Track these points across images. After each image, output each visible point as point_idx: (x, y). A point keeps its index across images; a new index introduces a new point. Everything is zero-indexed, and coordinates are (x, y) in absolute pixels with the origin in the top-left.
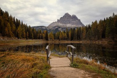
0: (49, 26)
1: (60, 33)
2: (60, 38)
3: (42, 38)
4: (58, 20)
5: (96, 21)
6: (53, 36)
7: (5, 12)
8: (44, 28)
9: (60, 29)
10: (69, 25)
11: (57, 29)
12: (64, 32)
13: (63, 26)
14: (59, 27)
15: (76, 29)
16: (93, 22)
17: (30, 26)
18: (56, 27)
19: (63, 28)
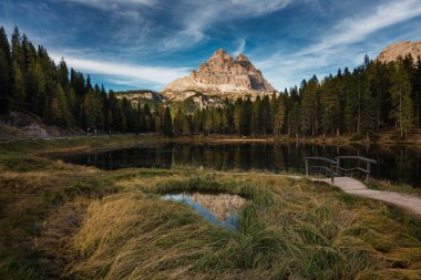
0: (166, 90)
2: (207, 128)
3: (153, 129)
5: (315, 77)
8: (149, 96)
9: (197, 100)
10: (225, 88)
13: (210, 90)
14: (198, 94)
16: (304, 81)
18: (188, 95)
19: (208, 97)
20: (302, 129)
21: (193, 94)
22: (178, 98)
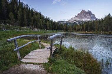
0: (69, 21)
1: (77, 26)
2: (76, 29)
3: (63, 30)
4: (76, 16)
5: (109, 14)
6: (71, 28)
8: (65, 22)
9: (77, 23)
10: (84, 20)
11: (75, 22)
12: (80, 25)
13: (80, 20)
14: (77, 21)
15: (90, 22)
16: (106, 16)
17: (55, 21)
18: (74, 22)
19: (79, 22)
20: (103, 29)
22: (72, 23)
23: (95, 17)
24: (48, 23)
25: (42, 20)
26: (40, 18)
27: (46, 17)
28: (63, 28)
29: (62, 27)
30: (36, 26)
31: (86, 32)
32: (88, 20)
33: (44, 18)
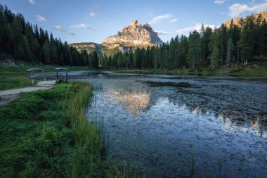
2: (118, 64)
3: (88, 64)
4: (119, 32)
7: (16, 14)
8: (93, 46)
9: (121, 49)
10: (136, 43)
11: (117, 48)
12: (127, 54)
13: (128, 43)
14: (121, 45)
17: (66, 43)
18: (116, 46)
21: (118, 45)
22: (110, 48)
23: (159, 39)
24: (46, 46)
25: (29, 38)
26: (23, 32)
27: (41, 30)
28: (88, 62)
29: (85, 57)
30: (12, 54)
31: (138, 70)
32: (144, 43)
33: (34, 31)
